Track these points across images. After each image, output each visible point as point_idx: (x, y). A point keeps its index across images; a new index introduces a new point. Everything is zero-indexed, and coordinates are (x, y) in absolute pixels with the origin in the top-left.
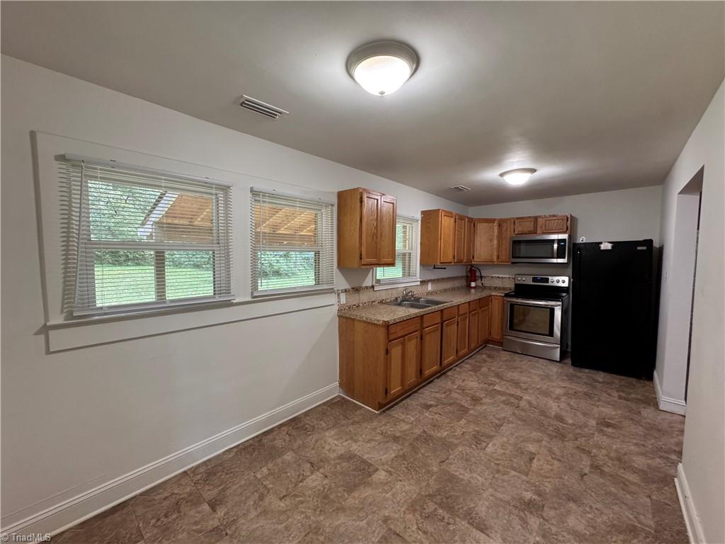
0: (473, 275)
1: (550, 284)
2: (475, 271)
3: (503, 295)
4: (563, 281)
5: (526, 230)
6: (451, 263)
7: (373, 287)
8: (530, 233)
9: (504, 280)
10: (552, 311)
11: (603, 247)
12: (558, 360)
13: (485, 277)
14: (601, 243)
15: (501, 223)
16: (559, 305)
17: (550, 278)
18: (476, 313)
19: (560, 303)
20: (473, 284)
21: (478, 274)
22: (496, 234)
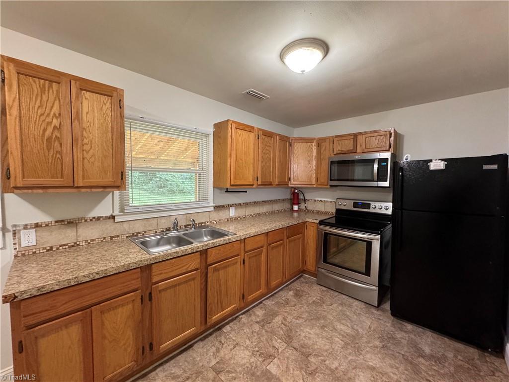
0: (296, 197)
1: (371, 210)
2: (297, 194)
3: (318, 222)
4: (386, 207)
5: (345, 149)
6: (252, 185)
7: (113, 217)
8: (349, 152)
9: (327, 204)
10: (369, 244)
11: (433, 166)
12: (376, 306)
13: (308, 200)
14: (431, 161)
15: (320, 142)
16: (378, 239)
17: (373, 204)
18: (282, 244)
19: (378, 237)
20: (296, 208)
21: (301, 197)
22: (314, 154)
